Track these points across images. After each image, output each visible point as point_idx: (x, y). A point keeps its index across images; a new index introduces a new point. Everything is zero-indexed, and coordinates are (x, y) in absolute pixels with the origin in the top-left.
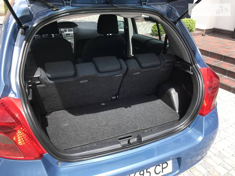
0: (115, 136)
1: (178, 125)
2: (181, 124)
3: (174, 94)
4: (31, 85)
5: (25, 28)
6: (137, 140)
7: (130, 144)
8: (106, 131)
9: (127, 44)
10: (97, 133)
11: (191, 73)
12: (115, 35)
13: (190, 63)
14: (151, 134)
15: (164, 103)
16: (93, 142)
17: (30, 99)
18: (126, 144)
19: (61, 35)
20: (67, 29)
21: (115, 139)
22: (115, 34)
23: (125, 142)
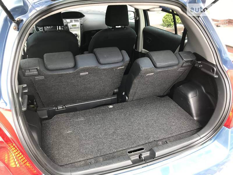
0: (124, 148)
1: (198, 137)
2: (202, 136)
3: (192, 99)
4: (27, 91)
5: (19, 23)
6: (150, 154)
7: (142, 160)
8: (113, 141)
9: (137, 37)
10: (104, 143)
11: (216, 76)
12: (125, 28)
13: (215, 63)
14: (166, 148)
15: (179, 107)
16: (98, 155)
17: (24, 109)
18: (136, 159)
19: (67, 26)
20: (73, 20)
21: (124, 152)
22: (125, 26)
23: (136, 157)
